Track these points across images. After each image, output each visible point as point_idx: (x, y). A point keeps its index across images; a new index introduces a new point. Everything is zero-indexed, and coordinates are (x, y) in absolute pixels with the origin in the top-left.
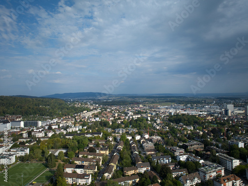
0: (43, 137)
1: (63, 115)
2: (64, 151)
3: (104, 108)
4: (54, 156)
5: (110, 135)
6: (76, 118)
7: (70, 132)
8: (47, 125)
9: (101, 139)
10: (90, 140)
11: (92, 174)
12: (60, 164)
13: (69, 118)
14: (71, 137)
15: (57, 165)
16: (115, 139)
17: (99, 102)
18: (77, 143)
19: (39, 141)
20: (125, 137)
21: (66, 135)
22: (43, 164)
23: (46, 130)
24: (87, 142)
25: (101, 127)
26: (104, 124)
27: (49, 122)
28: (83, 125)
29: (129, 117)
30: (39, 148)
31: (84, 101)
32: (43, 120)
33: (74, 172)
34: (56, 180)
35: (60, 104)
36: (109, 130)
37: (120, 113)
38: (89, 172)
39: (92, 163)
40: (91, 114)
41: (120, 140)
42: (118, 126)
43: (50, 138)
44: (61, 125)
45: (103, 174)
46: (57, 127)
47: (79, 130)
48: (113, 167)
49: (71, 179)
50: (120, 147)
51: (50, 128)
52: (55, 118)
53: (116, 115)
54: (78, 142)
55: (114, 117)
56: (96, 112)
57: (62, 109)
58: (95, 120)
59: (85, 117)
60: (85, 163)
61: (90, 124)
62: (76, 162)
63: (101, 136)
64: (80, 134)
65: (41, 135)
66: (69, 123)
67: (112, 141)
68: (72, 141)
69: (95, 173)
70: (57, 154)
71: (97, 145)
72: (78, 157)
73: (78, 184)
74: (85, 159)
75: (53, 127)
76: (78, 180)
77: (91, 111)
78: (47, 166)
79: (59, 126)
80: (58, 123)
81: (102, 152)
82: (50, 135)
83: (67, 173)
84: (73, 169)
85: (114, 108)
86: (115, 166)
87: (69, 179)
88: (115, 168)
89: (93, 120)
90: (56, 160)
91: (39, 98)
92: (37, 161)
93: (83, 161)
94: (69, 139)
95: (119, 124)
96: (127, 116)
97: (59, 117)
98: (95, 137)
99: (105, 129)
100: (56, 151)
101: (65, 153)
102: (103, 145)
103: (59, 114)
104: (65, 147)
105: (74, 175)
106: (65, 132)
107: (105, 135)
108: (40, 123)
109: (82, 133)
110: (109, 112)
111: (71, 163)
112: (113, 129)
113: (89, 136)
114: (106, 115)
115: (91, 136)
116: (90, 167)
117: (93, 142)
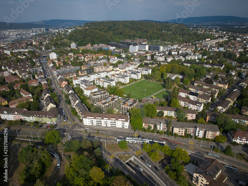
0: (163, 62)
1: (184, 41)
2: (181, 77)
3: (233, 37)
4: (171, 79)
5: (234, 68)
6: (197, 45)
7: (188, 60)
8: (167, 51)
9: (222, 72)
10: (209, 71)
11: (204, 103)
12: (175, 88)
13: (189, 45)
14: (189, 65)
15: (173, 88)
16: (239, 74)
17: (227, 29)
18: (194, 71)
19: (159, 65)
21: (184, 62)
22: (161, 84)
23: (166, 55)
24: (205, 71)
25: (224, 59)
26: (230, 56)
27: (170, 47)
28: (203, 55)
30: (159, 70)
31: (209, 27)
32: (165, 45)
33: (188, 97)
34: (171, 100)
35: (182, 30)
36: (234, 63)
38: (201, 100)
39: (206, 93)
40: (214, 43)
41: (246, 76)
43: (169, 63)
44: (180, 52)
45: (217, 106)
46: (176, 53)
47: (198, 59)
48: (230, 102)
49: (184, 103)
50: (244, 84)
51: (170, 54)
52: (176, 44)
54: (196, 70)
55: (245, 48)
56: (221, 40)
57: (183, 35)
58: (218, 50)
59: (207, 46)
60: (199, 92)
61: (211, 54)
63: (222, 68)
64: (198, 63)
65: (162, 59)
66: (189, 51)
67: (234, 76)
68: (189, 68)
69: (208, 103)
70: (173, 78)
71: (216, 78)
72: (193, 84)
73: (189, 108)
74: (200, 88)
75: (173, 53)
76: (190, 104)
77: (215, 39)
78: (164, 87)
79: (178, 52)
80: (178, 49)
81: (220, 85)
82: (169, 60)
83: (180, 96)
84: (186, 94)
85: (247, 37)
87: (182, 102)
88: (231, 104)
89: (216, 50)
90: (173, 83)
91: (162, 23)
92: (157, 81)
93: (197, 90)
94: (187, 66)
97: (180, 43)
98: (214, 69)
99: (228, 61)
100: (173, 76)
101: (181, 79)
102: (222, 79)
103: (179, 40)
104: (182, 74)
105: (187, 99)
106: (183, 59)
107: (228, 68)
108: (161, 48)
109: (201, 62)
110: (238, 41)
111: (185, 89)
112: (239, 63)
113: (208, 66)
114: (234, 45)
115: (210, 66)
116: (203, 97)
117: (211, 73)
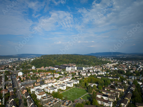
0: (85, 76)
1: (95, 65)
2: (96, 85)
3: (121, 62)
4: (91, 87)
5: (125, 79)
6: (103, 67)
7: (99, 75)
8: (87, 70)
9: (119, 81)
10: (112, 81)
11: (113, 102)
12: (94, 92)
13: (98, 67)
14: (100, 78)
15: (93, 92)
16: (129, 83)
17: (117, 58)
18: (103, 81)
19: (83, 78)
20: (136, 82)
21: (97, 76)
22: (86, 90)
23: (87, 72)
24: (110, 82)
25: (119, 74)
26: (121, 72)
27: (89, 68)
28: (107, 72)
29: (140, 69)
30: (84, 81)
31: (108, 57)
32: (86, 67)
33: (102, 98)
34: (92, 100)
35: (94, 59)
36: (125, 76)
37: (132, 65)
38: (111, 100)
39: (113, 95)
40: (112, 65)
41: (133, 83)
42: (131, 74)
43: (89, 77)
44: (94, 70)
45: (121, 103)
46: (92, 71)
47: (105, 74)
48: (127, 100)
49: (100, 102)
50: (133, 88)
51: (89, 72)
52: (91, 66)
53: (130, 67)
54: (104, 81)
55: (128, 68)
56: (115, 64)
57: (95, 61)
58: (114, 69)
59: (108, 67)
61: (111, 71)
62: (103, 92)
63: (119, 79)
64: (105, 77)
66: (99, 70)
67: (126, 84)
68: (100, 80)
69: (115, 101)
70: (92, 86)
71: (116, 85)
72: (104, 89)
73: (104, 105)
74: (108, 91)
75: (91, 71)
76: (104, 103)
77: (112, 63)
78: (87, 92)
79: (93, 71)
80: (93, 69)
81: (119, 89)
82: (89, 75)
83: (98, 97)
84: (101, 96)
85: (127, 62)
86: (129, 100)
87: (99, 101)
88: (128, 102)
89: (113, 69)
90: (92, 89)
91: (83, 55)
92: (83, 88)
93: (107, 93)
94: (99, 78)
95: (131, 73)
96: (138, 68)
97: (93, 66)
98: (114, 79)
99: (121, 75)
100: (92, 84)
101: (97, 86)
102: (120, 85)
103: (93, 64)
104: (97, 83)
106: (97, 75)
107: (122, 79)
108: (84, 69)
109: (106, 76)
110: (124, 64)
111: (100, 93)
112: (127, 76)
113: (111, 78)
114: (122, 66)
115: (112, 78)
116: (111, 97)
117: (113, 82)
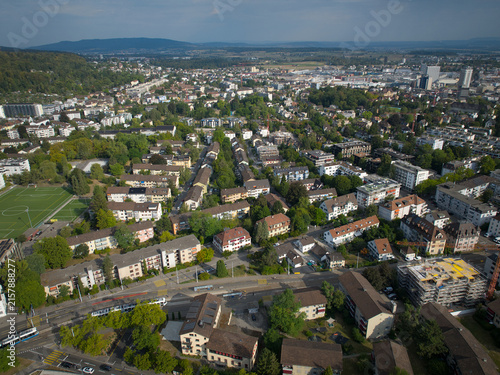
0: (52, 138)
1: (87, 90)
2: (102, 163)
3: (175, 75)
4: (83, 172)
5: (191, 130)
6: (118, 96)
7: (107, 127)
8: (56, 113)
9: (175, 139)
10: (152, 141)
11: (162, 203)
12: (97, 188)
13: (101, 97)
14: (112, 136)
15: (92, 190)
16: (202, 139)
17: (164, 62)
18: (126, 147)
19: (45, 146)
20: (221, 135)
21: (101, 131)
22: (64, 188)
23: (56, 122)
24: (146, 145)
25: (173, 116)
26: (179, 109)
27: (60, 105)
28: (134, 112)
29: (229, 94)
30: (49, 158)
31: (130, 59)
32: (46, 102)
33: (128, 201)
34: (95, 216)
35: (77, 67)
36: (190, 121)
37: (210, 84)
38: (155, 199)
39: (160, 184)
40: (148, 88)
41: (212, 139)
42: (208, 114)
43: (67, 138)
44: (86, 113)
45: (184, 201)
46: (78, 116)
47: (127, 122)
48: (201, 188)
49: (124, 212)
50: (214, 154)
51: (64, 119)
52: (71, 98)
53: (202, 89)
54: (129, 145)
55: (199, 94)
56: (158, 83)
57: (83, 77)
58: (157, 102)
59: (136, 95)
60: (147, 185)
61: (149, 110)
62: (128, 182)
63: (173, 132)
64: (129, 131)
65: (48, 133)
66: (104, 108)
67: (196, 143)
68: (115, 143)
69: (168, 201)
70: (87, 169)
71: (168, 151)
72: (132, 173)
73: (137, 220)
74: (145, 176)
75: (71, 116)
76: (136, 213)
77: (147, 81)
78: (72, 192)
79: (82, 113)
80: (80, 107)
81: (178, 163)
82: (67, 132)
83: (113, 202)
84: (124, 195)
85: (196, 74)
86: (205, 188)
87: (120, 213)
88: (205, 191)
89: (154, 100)
90: (89, 179)
91: (25, 51)
92: (50, 183)
93: (142, 181)
94: (108, 140)
95: (208, 108)
96: (224, 91)
97: (80, 94)
98: (161, 136)
99: (181, 119)
100: (86, 165)
101: (104, 167)
102: (179, 151)
103: (77, 88)
104: (103, 156)
105: (128, 205)
106: (97, 127)
107: (182, 131)
108: (40, 109)
109: (133, 128)
110: (186, 83)
111: (118, 185)
112: (198, 119)
113: (149, 133)
114: (180, 89)
115: (152, 133)
116: (156, 191)
117: (159, 145)
